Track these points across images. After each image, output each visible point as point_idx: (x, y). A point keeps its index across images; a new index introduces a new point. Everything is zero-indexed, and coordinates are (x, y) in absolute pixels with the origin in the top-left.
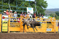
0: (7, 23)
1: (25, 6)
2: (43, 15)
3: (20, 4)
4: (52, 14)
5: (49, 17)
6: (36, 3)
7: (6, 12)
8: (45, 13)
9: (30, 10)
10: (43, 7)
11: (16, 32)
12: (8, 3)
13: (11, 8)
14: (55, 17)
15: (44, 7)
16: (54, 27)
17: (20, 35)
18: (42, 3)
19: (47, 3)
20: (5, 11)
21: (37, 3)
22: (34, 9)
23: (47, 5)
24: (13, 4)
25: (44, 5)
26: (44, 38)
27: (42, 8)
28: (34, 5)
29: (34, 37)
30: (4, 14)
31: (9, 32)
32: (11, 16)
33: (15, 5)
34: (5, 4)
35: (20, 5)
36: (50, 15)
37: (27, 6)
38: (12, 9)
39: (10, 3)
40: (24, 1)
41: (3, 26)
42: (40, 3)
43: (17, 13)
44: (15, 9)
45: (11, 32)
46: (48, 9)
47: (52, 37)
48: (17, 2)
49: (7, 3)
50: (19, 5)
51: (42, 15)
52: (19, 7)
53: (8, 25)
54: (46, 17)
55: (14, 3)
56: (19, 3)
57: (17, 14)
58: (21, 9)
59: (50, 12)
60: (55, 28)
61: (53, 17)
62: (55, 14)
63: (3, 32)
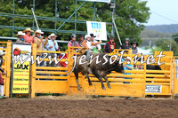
0: (26, 67)
1: (82, 16)
2: (135, 44)
3: (66, 10)
4: (161, 42)
5: (153, 51)
6: (113, 7)
7: (24, 34)
8: (142, 37)
9: (98, 30)
10: (135, 21)
11: (53, 95)
12: (30, 8)
13: (40, 22)
14: (173, 49)
15: (140, 20)
16: (168, 80)
17: (65, 104)
18: (134, 7)
19: (148, 9)
20: (20, 33)
21: (117, 8)
22: (108, 26)
23: (149, 14)
24: (44, 10)
25: (139, 14)
26: (138, 113)
27: (132, 22)
28: (107, 12)
29: (108, 111)
30: (18, 40)
31: (33, 95)
32: (38, 47)
33: (51, 14)
34: (20, 10)
35: (67, 12)
36: (158, 45)
37: (87, 18)
38: (44, 25)
39: (37, 8)
40: (78, 3)
41: (14, 77)
42: (128, 8)
43: (57, 39)
44: (51, 25)
45: (38, 95)
46: (151, 26)
47: (164, 110)
48: (59, 5)
49: (26, 9)
50: (63, 14)
51: (132, 44)
52: (64, 21)
53: (30, 76)
54: (146, 49)
55: (48, 9)
56: (63, 7)
57: (56, 41)
58: (68, 26)
59: (157, 36)
60: (171, 84)
61: (165, 49)
62: (172, 40)
63: (14, 95)
